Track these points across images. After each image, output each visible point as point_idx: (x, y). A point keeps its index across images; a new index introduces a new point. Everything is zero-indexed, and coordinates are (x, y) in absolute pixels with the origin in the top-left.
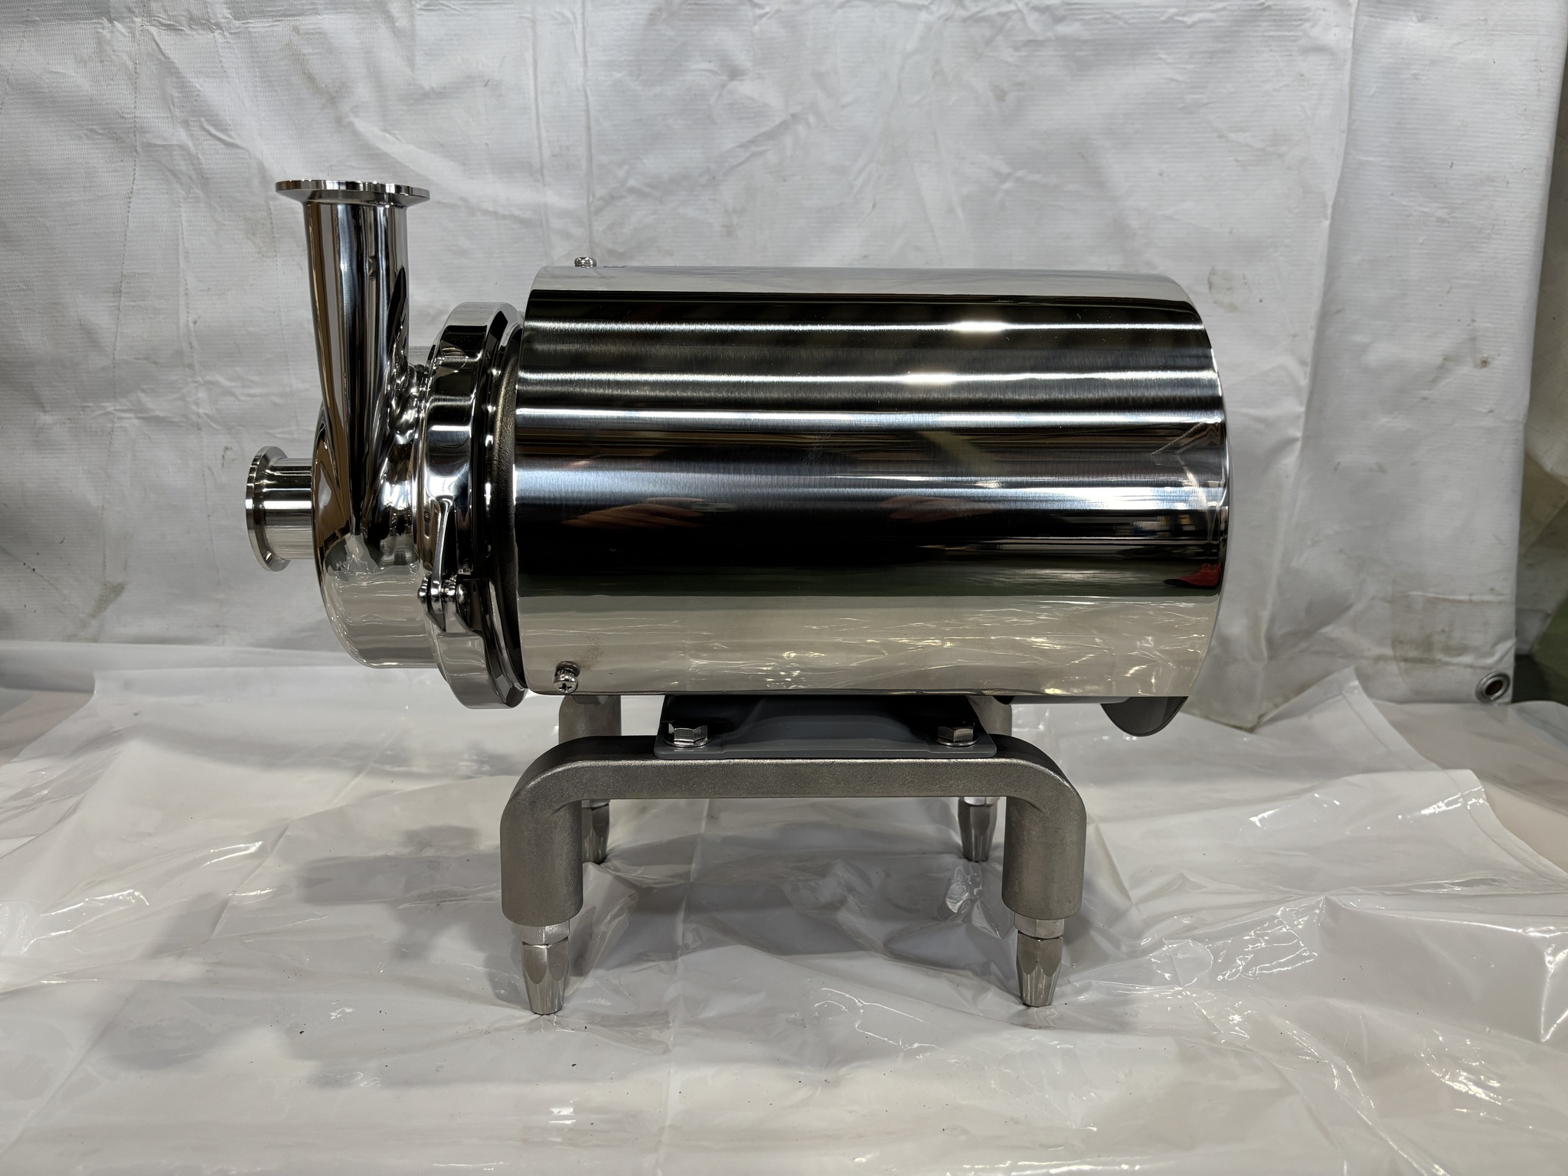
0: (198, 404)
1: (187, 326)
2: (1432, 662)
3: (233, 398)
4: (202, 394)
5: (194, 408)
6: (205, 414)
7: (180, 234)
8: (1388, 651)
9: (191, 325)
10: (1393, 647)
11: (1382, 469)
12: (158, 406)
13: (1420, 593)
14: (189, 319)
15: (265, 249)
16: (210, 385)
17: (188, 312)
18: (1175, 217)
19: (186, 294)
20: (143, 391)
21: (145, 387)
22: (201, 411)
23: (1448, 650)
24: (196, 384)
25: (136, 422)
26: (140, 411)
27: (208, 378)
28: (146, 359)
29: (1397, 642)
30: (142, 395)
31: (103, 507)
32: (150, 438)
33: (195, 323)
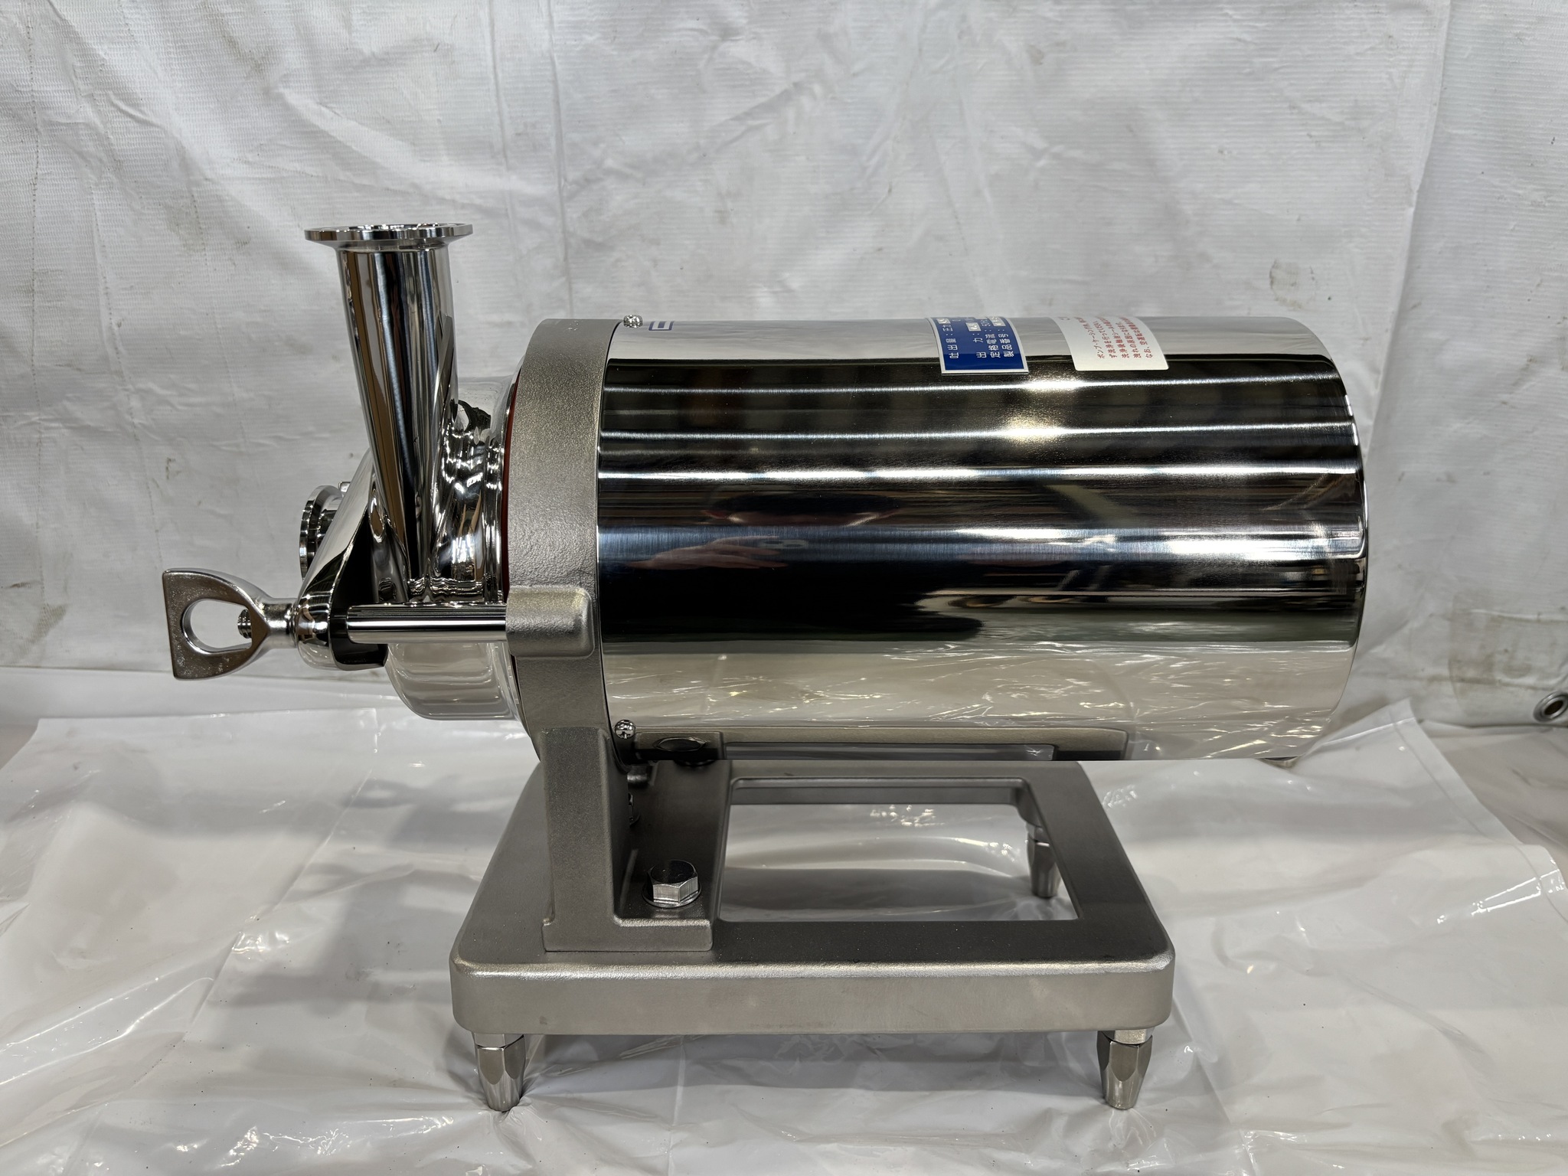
0: (131, 414)
1: (110, 328)
2: (1491, 683)
3: (169, 408)
4: (135, 403)
5: (128, 417)
6: (140, 423)
7: (95, 225)
8: (1444, 671)
9: (116, 328)
10: (1450, 666)
11: (1451, 479)
12: (88, 415)
13: (1482, 611)
14: (112, 321)
15: (191, 242)
16: (143, 394)
17: (111, 314)
18: (1236, 201)
19: (107, 294)
20: (68, 399)
21: (70, 395)
22: (136, 421)
23: (1510, 670)
24: (126, 393)
25: (64, 431)
26: (67, 420)
27: (141, 386)
28: (69, 365)
29: (1454, 661)
30: (66, 403)
31: (37, 524)
32: (82, 449)
33: (119, 325)
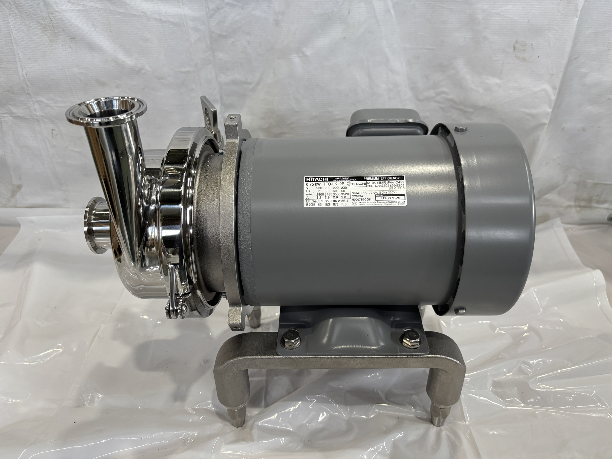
0: (35, 111)
1: (23, 76)
2: (591, 207)
3: (51, 108)
4: (37, 106)
5: (34, 112)
6: (40, 115)
7: (11, 32)
8: (572, 203)
9: (25, 76)
10: (575, 201)
12: (19, 111)
13: (591, 181)
14: (24, 73)
15: (52, 38)
16: (40, 102)
17: (22, 70)
19: (20, 61)
20: (10, 105)
21: (10, 103)
22: (38, 114)
23: (598, 202)
24: (33, 102)
25: (10, 118)
26: (11, 113)
27: (38, 99)
28: (8, 91)
29: (577, 199)
30: (10, 107)
31: (5, 155)
32: (18, 125)
33: (26, 74)
